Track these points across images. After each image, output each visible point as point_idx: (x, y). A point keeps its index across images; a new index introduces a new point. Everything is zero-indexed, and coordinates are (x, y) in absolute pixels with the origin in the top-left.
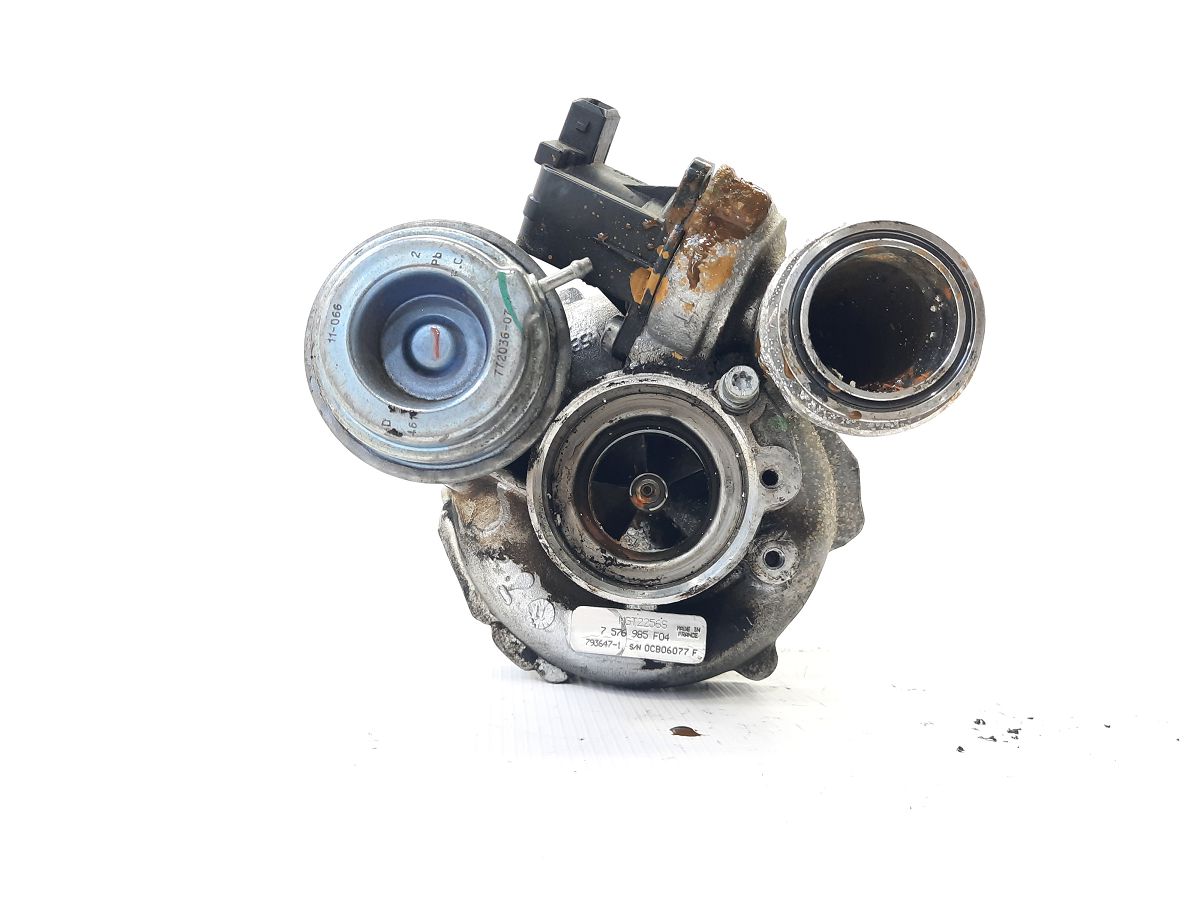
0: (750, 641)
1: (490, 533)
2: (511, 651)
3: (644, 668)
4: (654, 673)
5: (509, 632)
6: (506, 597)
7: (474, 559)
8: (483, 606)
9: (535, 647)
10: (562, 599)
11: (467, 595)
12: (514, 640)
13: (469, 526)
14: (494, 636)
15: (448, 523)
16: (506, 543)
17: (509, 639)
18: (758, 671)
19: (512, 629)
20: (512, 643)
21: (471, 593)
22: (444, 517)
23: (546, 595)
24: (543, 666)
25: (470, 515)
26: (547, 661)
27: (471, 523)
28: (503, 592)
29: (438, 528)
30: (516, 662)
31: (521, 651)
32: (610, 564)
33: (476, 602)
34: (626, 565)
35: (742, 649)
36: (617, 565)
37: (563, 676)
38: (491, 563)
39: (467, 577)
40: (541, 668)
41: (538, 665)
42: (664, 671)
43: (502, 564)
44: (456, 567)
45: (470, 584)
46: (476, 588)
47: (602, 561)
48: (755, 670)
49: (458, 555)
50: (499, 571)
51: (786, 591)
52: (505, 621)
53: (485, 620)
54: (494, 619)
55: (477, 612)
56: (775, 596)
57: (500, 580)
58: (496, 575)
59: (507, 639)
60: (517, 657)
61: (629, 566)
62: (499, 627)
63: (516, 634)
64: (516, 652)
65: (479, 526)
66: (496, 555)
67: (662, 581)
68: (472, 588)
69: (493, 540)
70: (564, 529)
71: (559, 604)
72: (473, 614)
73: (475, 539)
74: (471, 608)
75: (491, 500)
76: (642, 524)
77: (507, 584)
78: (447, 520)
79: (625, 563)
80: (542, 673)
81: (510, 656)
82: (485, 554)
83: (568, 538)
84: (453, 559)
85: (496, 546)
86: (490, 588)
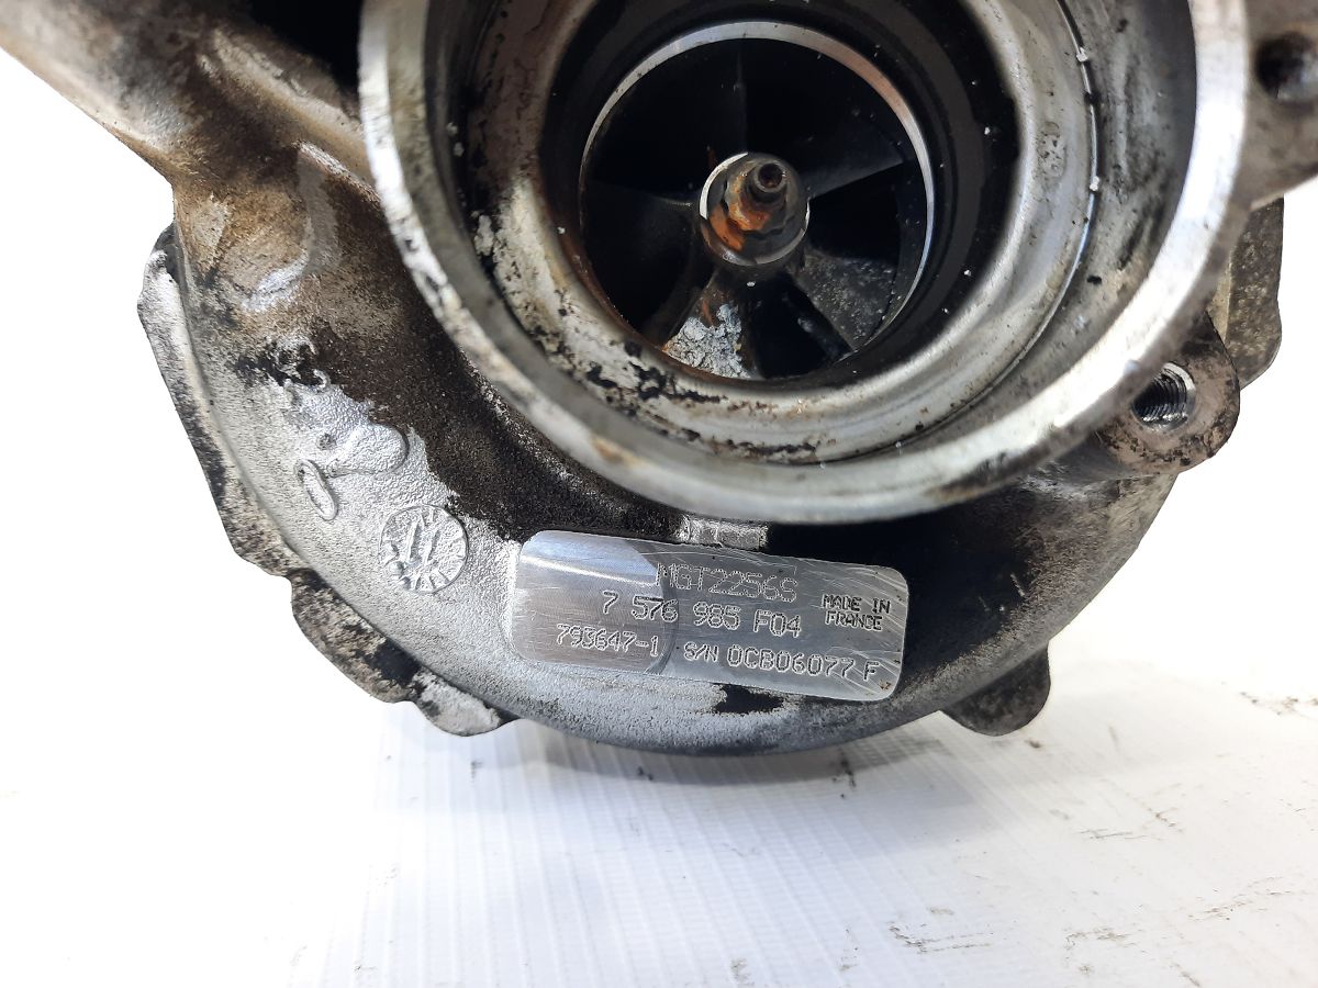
0: (1008, 639)
1: (273, 300)
2: (343, 650)
3: (720, 708)
4: (746, 723)
5: (337, 599)
6: (323, 496)
7: (227, 382)
8: (265, 524)
9: (408, 643)
10: (491, 507)
11: (218, 493)
12: (353, 619)
13: (209, 280)
14: (297, 608)
15: (165, 285)
16: (321, 333)
17: (336, 619)
18: (1000, 713)
19: (342, 590)
20: (348, 627)
21: (229, 487)
22: (155, 268)
23: (442, 493)
24: (434, 691)
25: (212, 242)
26: (441, 677)
27: (214, 271)
28: (314, 483)
29: (136, 298)
30: (358, 678)
31: (371, 649)
32: (653, 393)
33: (244, 514)
34: (703, 399)
35: (988, 662)
36: (677, 397)
37: (486, 717)
38: (275, 395)
39: (218, 442)
40: (426, 696)
41: (420, 688)
42: (777, 716)
43: (308, 397)
44: (187, 413)
45: (227, 461)
46: (243, 474)
47: (628, 380)
48: (992, 709)
49: (192, 379)
50: (298, 418)
51: (1115, 507)
52: (323, 569)
53: (270, 563)
54: (295, 562)
55: (248, 543)
56: (1089, 517)
57: (303, 448)
58: (290, 430)
59: (334, 617)
60: (361, 666)
61: (716, 400)
62: (309, 582)
63: (357, 605)
64: (359, 653)
65: (238, 279)
66: (291, 369)
67: (821, 453)
68: (233, 473)
69: (283, 324)
70: (502, 271)
71: (484, 524)
72: (237, 545)
73: (228, 319)
74: (229, 528)
75: (278, 199)
76: (723, 312)
77: (327, 459)
78: (165, 277)
79: (702, 391)
80: (431, 710)
81: (340, 661)
82: (260, 366)
83: (517, 300)
84: (178, 391)
85: (293, 340)
86: (275, 468)
